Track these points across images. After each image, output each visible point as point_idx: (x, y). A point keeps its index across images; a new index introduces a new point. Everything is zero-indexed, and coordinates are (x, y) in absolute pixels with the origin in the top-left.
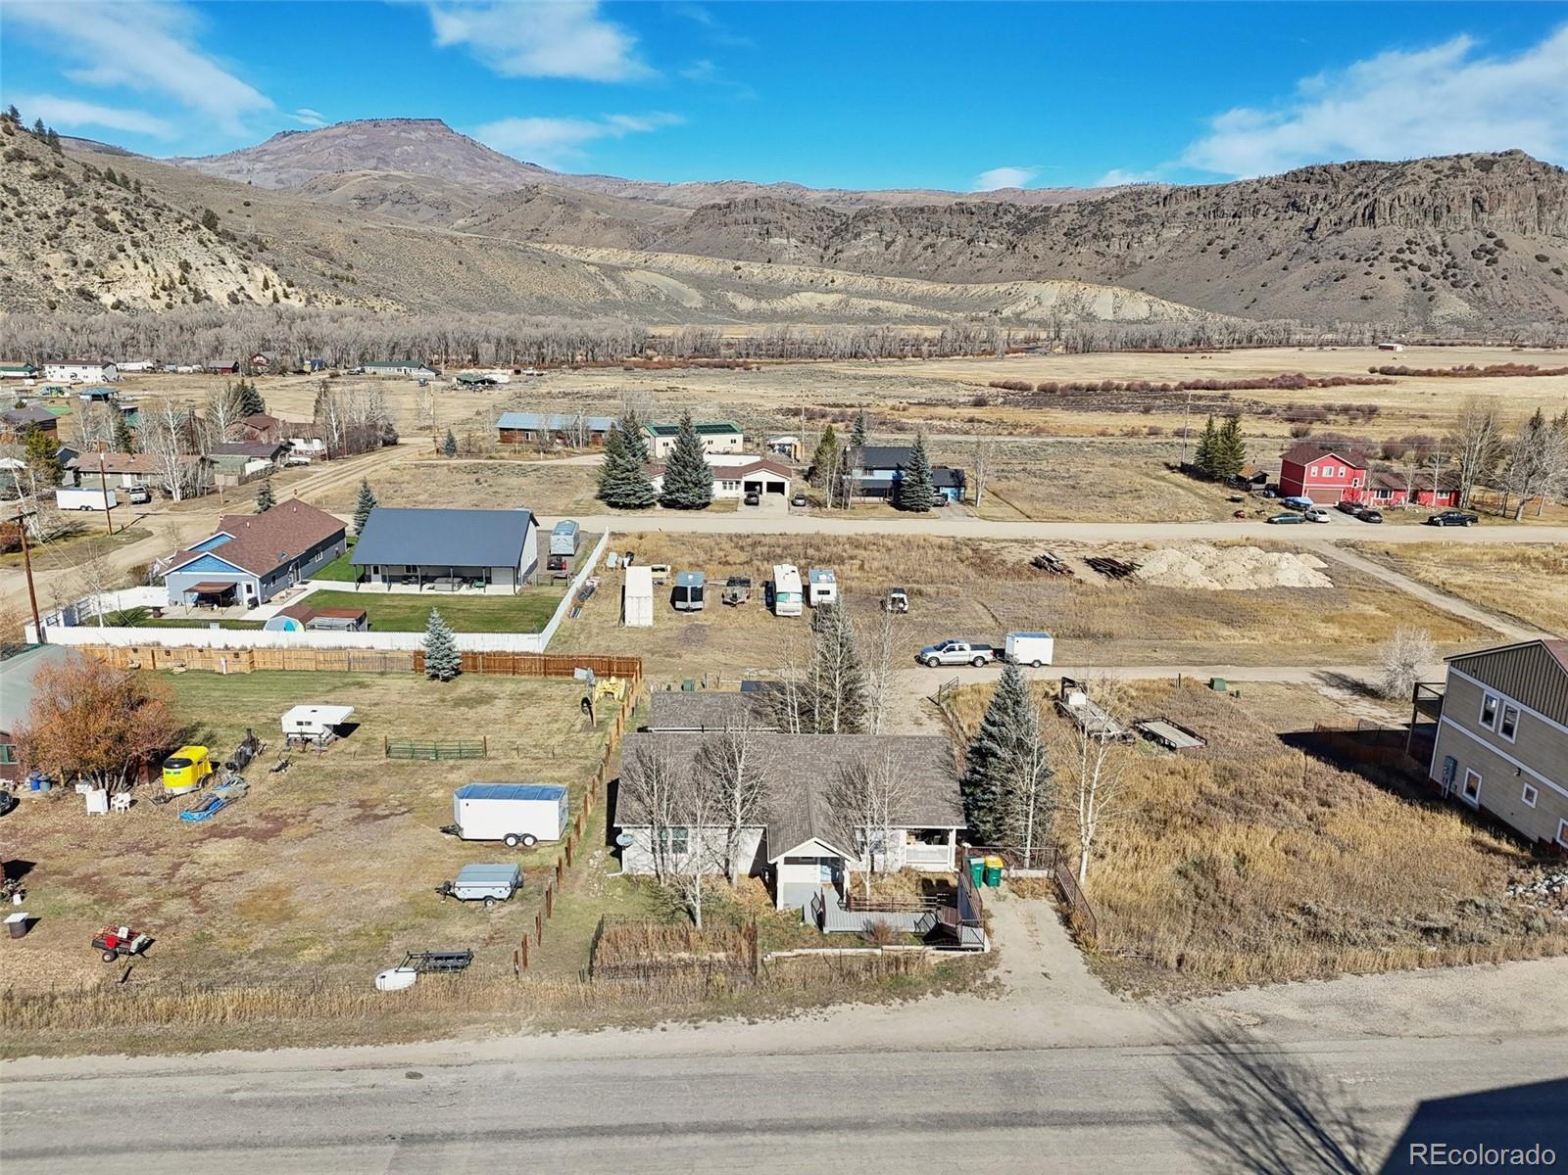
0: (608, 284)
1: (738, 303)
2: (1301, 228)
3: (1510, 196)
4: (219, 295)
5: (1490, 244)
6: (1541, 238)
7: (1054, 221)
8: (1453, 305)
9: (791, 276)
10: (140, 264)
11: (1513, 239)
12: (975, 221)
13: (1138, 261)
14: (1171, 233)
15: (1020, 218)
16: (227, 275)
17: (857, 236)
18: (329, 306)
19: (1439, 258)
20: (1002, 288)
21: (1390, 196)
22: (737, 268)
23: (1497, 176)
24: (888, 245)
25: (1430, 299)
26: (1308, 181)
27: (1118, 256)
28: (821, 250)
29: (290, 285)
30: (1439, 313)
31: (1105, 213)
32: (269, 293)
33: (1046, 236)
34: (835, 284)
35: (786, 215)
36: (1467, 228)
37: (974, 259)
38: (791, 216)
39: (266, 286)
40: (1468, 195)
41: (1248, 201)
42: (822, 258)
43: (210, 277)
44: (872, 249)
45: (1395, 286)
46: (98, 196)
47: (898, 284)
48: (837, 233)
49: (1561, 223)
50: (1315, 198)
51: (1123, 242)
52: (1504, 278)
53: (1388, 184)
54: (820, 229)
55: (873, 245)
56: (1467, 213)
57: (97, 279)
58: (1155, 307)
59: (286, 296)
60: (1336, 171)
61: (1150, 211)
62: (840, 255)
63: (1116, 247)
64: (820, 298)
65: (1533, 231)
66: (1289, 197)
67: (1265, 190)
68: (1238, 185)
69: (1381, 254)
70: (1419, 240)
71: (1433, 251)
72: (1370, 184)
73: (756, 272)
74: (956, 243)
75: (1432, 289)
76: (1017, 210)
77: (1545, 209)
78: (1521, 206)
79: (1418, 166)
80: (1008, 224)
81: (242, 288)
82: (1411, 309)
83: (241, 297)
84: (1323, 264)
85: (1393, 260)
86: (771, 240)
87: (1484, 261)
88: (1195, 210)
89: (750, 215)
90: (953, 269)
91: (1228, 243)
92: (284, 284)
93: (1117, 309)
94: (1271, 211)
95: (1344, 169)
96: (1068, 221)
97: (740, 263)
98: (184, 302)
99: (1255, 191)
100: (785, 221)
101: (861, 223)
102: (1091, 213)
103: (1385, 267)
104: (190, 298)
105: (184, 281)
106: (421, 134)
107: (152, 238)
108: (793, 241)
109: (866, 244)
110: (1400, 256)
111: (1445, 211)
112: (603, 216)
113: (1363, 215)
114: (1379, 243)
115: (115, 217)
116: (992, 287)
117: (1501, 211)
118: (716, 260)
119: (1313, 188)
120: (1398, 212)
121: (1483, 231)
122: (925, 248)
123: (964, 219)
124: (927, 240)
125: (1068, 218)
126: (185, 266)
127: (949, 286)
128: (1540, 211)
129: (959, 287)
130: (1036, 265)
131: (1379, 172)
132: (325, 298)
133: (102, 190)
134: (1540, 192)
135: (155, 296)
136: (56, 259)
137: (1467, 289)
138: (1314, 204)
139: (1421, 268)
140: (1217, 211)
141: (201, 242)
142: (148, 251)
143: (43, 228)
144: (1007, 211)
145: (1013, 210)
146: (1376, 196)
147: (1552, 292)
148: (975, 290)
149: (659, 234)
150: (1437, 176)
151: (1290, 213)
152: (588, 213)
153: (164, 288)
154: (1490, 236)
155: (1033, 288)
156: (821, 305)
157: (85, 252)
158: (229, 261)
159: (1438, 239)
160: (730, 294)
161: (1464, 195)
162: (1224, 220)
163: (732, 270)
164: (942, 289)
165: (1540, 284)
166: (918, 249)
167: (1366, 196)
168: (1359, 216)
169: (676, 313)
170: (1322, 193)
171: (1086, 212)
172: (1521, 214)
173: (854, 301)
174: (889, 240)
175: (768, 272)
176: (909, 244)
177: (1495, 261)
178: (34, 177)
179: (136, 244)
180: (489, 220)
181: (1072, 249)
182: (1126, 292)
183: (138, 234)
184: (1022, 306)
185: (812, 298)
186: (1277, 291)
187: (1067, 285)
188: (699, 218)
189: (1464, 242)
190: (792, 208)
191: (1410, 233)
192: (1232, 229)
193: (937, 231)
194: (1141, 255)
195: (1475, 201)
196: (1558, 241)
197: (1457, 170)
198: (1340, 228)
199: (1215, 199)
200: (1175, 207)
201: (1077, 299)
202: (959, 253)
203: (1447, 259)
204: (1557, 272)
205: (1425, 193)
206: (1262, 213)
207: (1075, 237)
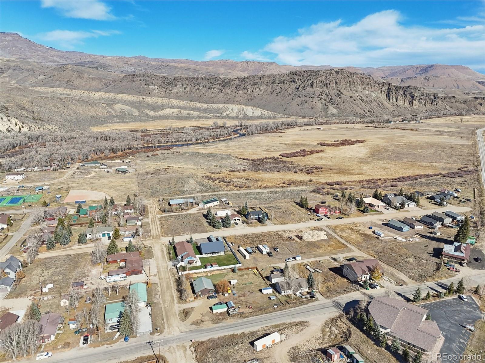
0: (110, 110)
1: (149, 113)
2: (296, 88)
3: (343, 81)
4: (3, 130)
5: (340, 94)
6: (351, 91)
7: (232, 83)
8: (332, 110)
9: (161, 102)
11: (344, 92)
12: (210, 82)
13: (255, 96)
14: (263, 88)
15: (222, 82)
16: (4, 122)
17: (176, 86)
18: (36, 129)
19: (328, 97)
20: (222, 106)
21: (316, 80)
23: (340, 76)
24: (185, 89)
25: (327, 108)
26: (296, 75)
27: (250, 94)
28: (165, 89)
29: (23, 124)
30: (329, 112)
31: (246, 81)
32: (18, 127)
33: (230, 88)
34: (174, 104)
35: (153, 79)
36: (334, 89)
37: (211, 94)
38: (155, 79)
39: (16, 125)
40: (334, 80)
41: (282, 79)
42: (166, 92)
44: (181, 90)
45: (319, 105)
47: (192, 104)
48: (169, 84)
49: (355, 88)
50: (298, 79)
51: (251, 90)
52: (343, 102)
53: (315, 77)
54: (164, 83)
55: (181, 88)
56: (334, 85)
58: (262, 112)
59: (23, 127)
60: (302, 72)
61: (257, 81)
62: (171, 91)
63: (249, 91)
64: (172, 110)
65: (349, 90)
66: (292, 79)
67: (286, 77)
68: (279, 75)
69: (315, 96)
70: (323, 92)
71: (326, 95)
72: (311, 76)
73: (149, 100)
74: (205, 89)
75: (327, 105)
76: (221, 79)
77: (351, 84)
78: (346, 84)
79: (322, 72)
80: (219, 84)
81: (10, 126)
82: (323, 111)
83: (10, 129)
84: (302, 98)
85: (318, 97)
86: (149, 87)
87: (338, 98)
88: (269, 81)
89: (142, 78)
90: (205, 97)
91: (278, 91)
92: (21, 123)
93: (253, 113)
94: (288, 82)
95: (305, 72)
96: (235, 83)
97: (144, 97)
99: (283, 77)
100: (153, 80)
101: (176, 82)
102: (241, 81)
103: (316, 100)
106: (10, 38)
108: (156, 87)
109: (178, 88)
110: (319, 96)
111: (329, 84)
112: (91, 76)
114: (314, 93)
116: (219, 105)
117: (341, 85)
118: (136, 96)
119: (297, 77)
120: (318, 85)
121: (338, 90)
122: (196, 90)
123: (206, 81)
124: (196, 87)
125: (236, 82)
127: (207, 105)
128: (350, 85)
129: (209, 105)
130: (228, 96)
131: (313, 73)
132: (34, 127)
134: (350, 80)
137: (335, 105)
138: (298, 81)
139: (325, 100)
140: (274, 82)
144: (218, 80)
145: (220, 79)
146: (313, 80)
147: (354, 106)
148: (215, 106)
149: (111, 82)
150: (326, 75)
151: (292, 83)
152: (86, 75)
154: (339, 91)
155: (230, 107)
156: (173, 113)
158: (4, 118)
159: (328, 92)
161: (333, 81)
162: (276, 84)
163: (142, 99)
164: (205, 106)
165: (351, 104)
166: (194, 90)
167: (310, 80)
168: (309, 85)
169: (132, 118)
170: (300, 78)
171: (240, 81)
173: (182, 111)
174: (185, 87)
175: (153, 100)
176: (192, 88)
177: (341, 98)
180: (51, 77)
181: (238, 92)
182: (255, 108)
184: (228, 112)
185: (170, 111)
186: (291, 105)
187: (240, 106)
188: (125, 79)
189: (334, 92)
190: (155, 77)
191: (321, 90)
192: (278, 87)
193: (199, 85)
194: (256, 94)
195: (335, 82)
196: (354, 92)
197: (331, 73)
198: (305, 88)
199: (273, 79)
200: (263, 80)
201: (242, 110)
202: (206, 92)
203: (330, 97)
204: (355, 100)
205: (324, 80)
206: (286, 83)
207: (238, 88)
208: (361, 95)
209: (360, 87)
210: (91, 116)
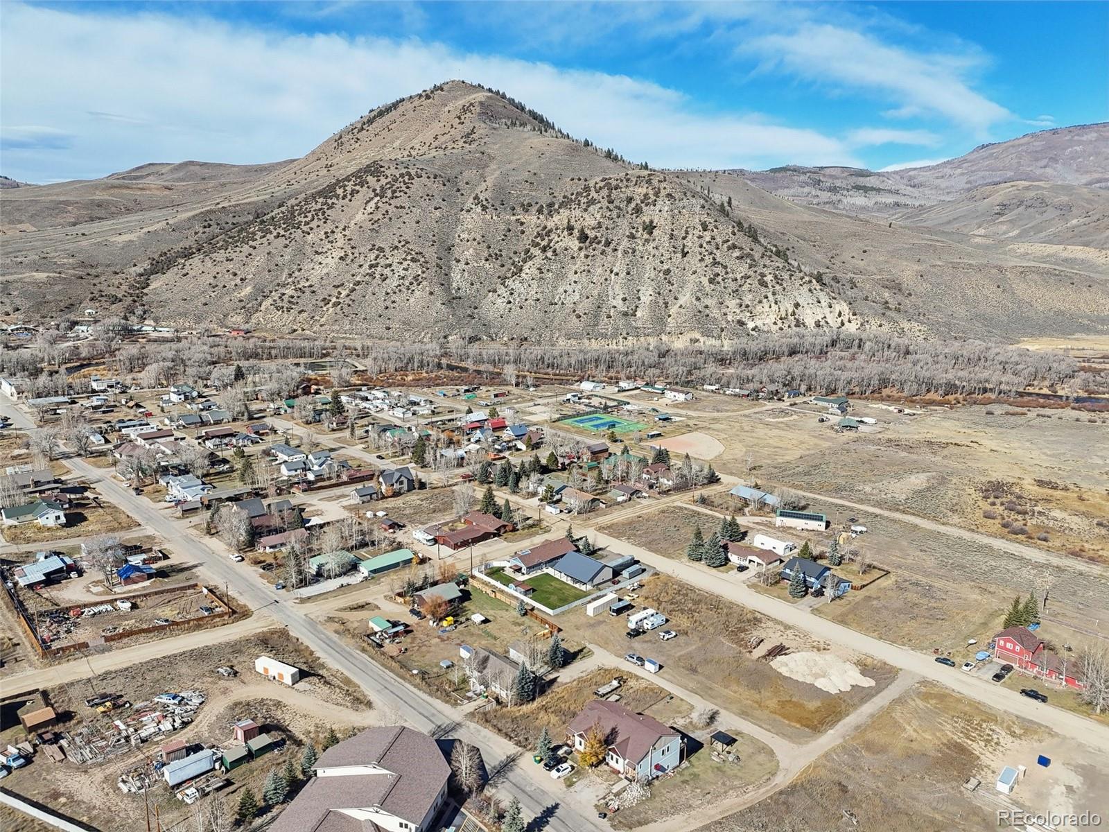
4: (810, 322)
10: (773, 305)
16: (819, 309)
18: (874, 327)
29: (854, 314)
32: (840, 320)
39: (840, 315)
43: (809, 311)
46: (765, 266)
57: (748, 314)
59: (850, 321)
81: (825, 317)
83: (822, 322)
92: (851, 314)
98: (789, 327)
104: (794, 323)
105: (793, 314)
106: (1092, 136)
107: (784, 289)
115: (769, 278)
126: (797, 305)
132: (873, 323)
133: (768, 263)
135: (775, 323)
136: (732, 303)
141: (810, 290)
142: (779, 297)
143: (733, 286)
153: (781, 319)
157: (747, 299)
158: (822, 301)
178: (737, 258)
179: (774, 294)
180: (1098, 220)
183: (778, 287)
210: (1059, 313)
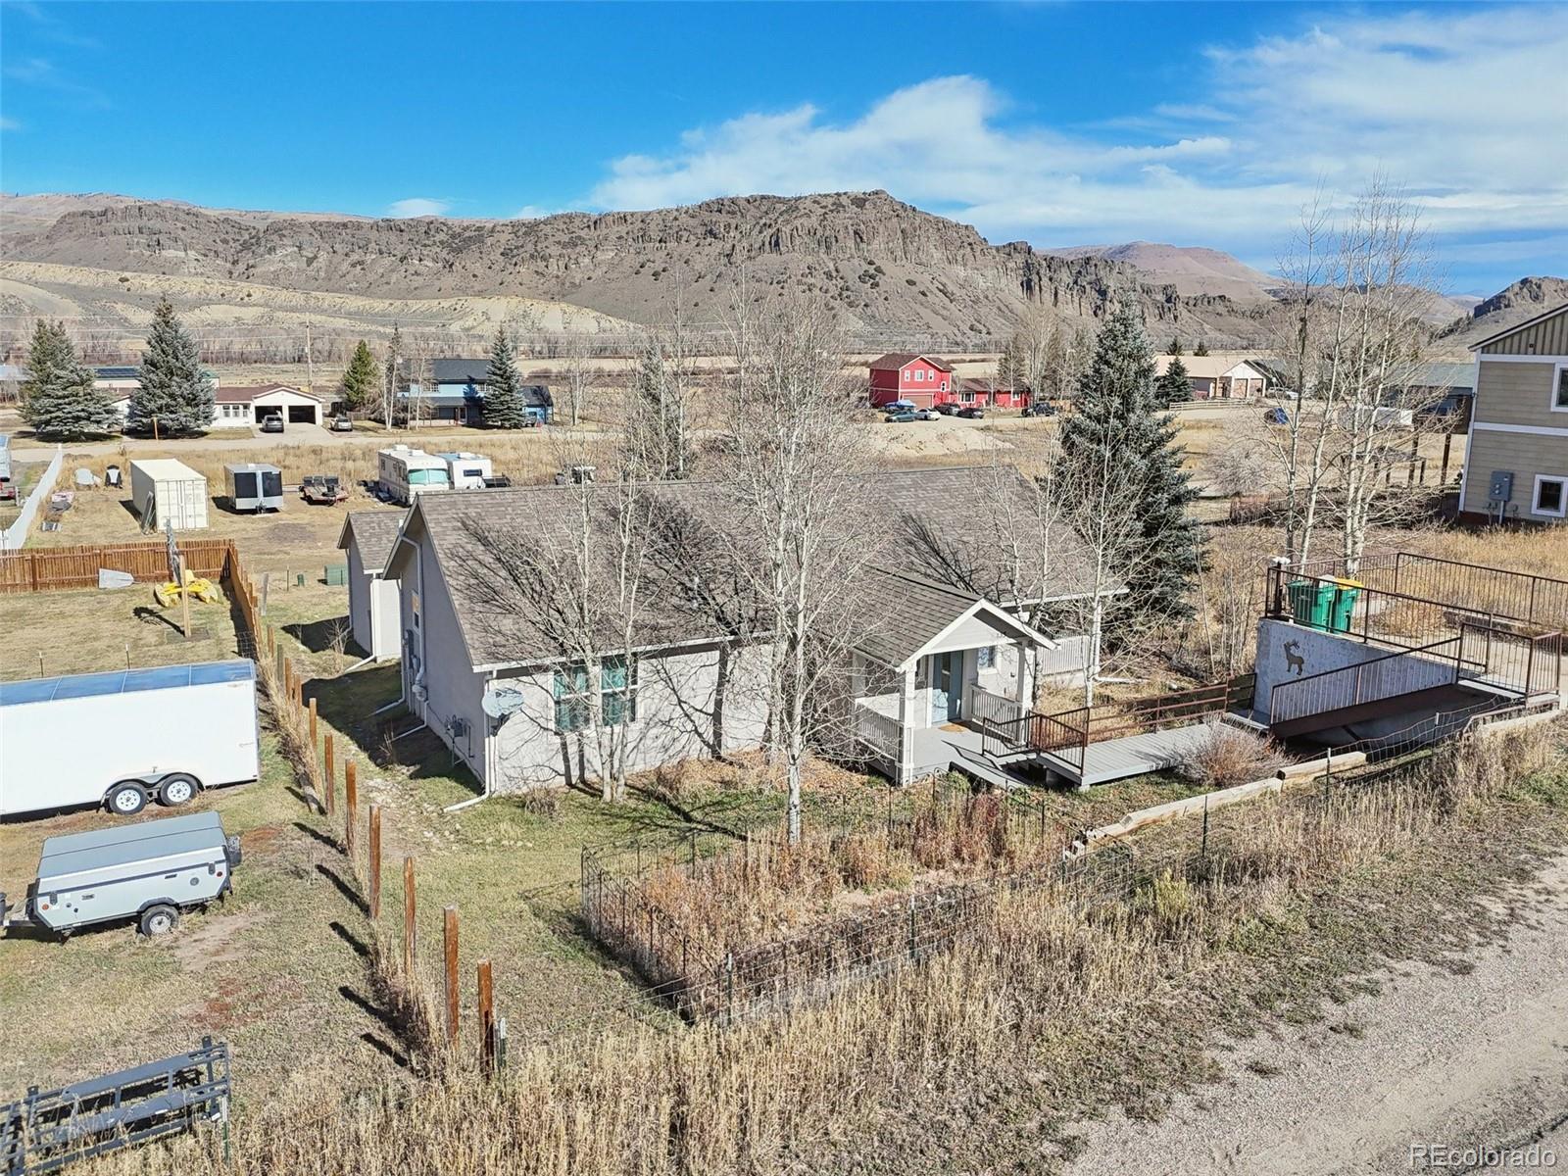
1: (130, 316)
2: (720, 254)
3: (881, 230)
5: (872, 271)
6: (908, 265)
7: (489, 241)
8: (851, 322)
9: (195, 289)
11: (888, 267)
12: (405, 239)
13: (577, 282)
14: (606, 255)
15: (453, 237)
17: (272, 250)
19: (834, 281)
20: (446, 304)
21: (789, 226)
22: (123, 280)
23: (869, 213)
24: (310, 261)
25: (834, 316)
26: (720, 211)
27: (558, 277)
28: (229, 265)
30: (842, 328)
31: (540, 234)
33: (483, 255)
34: (252, 298)
35: (179, 225)
36: (852, 257)
37: (410, 277)
38: (187, 227)
40: (850, 228)
41: (670, 228)
42: (231, 273)
44: (291, 264)
47: (329, 299)
48: (246, 246)
49: (920, 253)
50: (728, 226)
51: (560, 263)
52: (886, 299)
53: (786, 216)
54: (225, 241)
55: (292, 260)
56: (851, 243)
58: (602, 322)
60: (743, 203)
61: (583, 234)
62: (253, 270)
63: (555, 267)
65: (901, 259)
66: (705, 225)
67: (684, 218)
68: (660, 212)
69: (790, 277)
70: (817, 266)
71: (829, 275)
72: (771, 216)
73: (149, 284)
74: (387, 261)
75: (833, 308)
76: (450, 228)
77: (908, 241)
78: (889, 239)
79: (807, 202)
80: (442, 242)
84: (744, 285)
85: (799, 283)
86: (163, 252)
87: (869, 285)
88: (624, 235)
89: (134, 224)
90: (387, 287)
91: (658, 266)
93: (567, 323)
95: (749, 202)
96: (503, 241)
97: (128, 275)
99: (676, 219)
100: (180, 232)
101: (275, 237)
102: (525, 233)
103: (794, 289)
108: (192, 254)
109: (285, 256)
110: (804, 280)
111: (833, 240)
113: (770, 243)
114: (786, 268)
116: (434, 303)
117: (876, 242)
118: (94, 270)
119: (724, 218)
120: (797, 241)
121: (865, 259)
122: (353, 265)
123: (393, 237)
124: (355, 257)
125: (504, 237)
127: (388, 302)
128: (904, 243)
129: (398, 302)
130: (476, 284)
131: (778, 206)
134: (903, 226)
137: (860, 309)
138: (728, 232)
139: (822, 290)
140: (644, 236)
144: (438, 230)
145: (445, 229)
146: (778, 226)
147: (922, 311)
148: (415, 305)
149: (11, 245)
150: (823, 211)
151: (709, 240)
154: (871, 263)
155: (479, 304)
156: (238, 318)
159: (832, 267)
160: (119, 306)
161: (846, 228)
162: (652, 244)
163: (117, 282)
164: (379, 305)
165: (912, 304)
166: (345, 267)
167: (770, 226)
168: (767, 243)
170: (733, 223)
171: (520, 233)
172: (891, 244)
173: (279, 315)
174: (311, 255)
175: (166, 284)
176: (335, 261)
177: (877, 285)
181: (511, 268)
182: (573, 308)
184: (470, 323)
185: (227, 311)
186: (708, 310)
187: (515, 301)
188: (65, 226)
189: (853, 268)
190: (187, 218)
191: (809, 259)
192: (660, 253)
193: (365, 248)
194: (580, 276)
195: (856, 233)
196: (921, 269)
197: (838, 206)
198: (753, 254)
199: (641, 225)
200: (605, 231)
201: (525, 315)
202: (393, 271)
203: (841, 283)
204: (924, 294)
205: (816, 225)
206: (684, 239)
207: (513, 257)
208: (944, 280)
209: (937, 255)
